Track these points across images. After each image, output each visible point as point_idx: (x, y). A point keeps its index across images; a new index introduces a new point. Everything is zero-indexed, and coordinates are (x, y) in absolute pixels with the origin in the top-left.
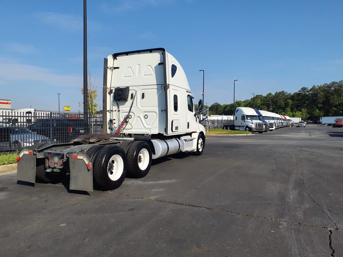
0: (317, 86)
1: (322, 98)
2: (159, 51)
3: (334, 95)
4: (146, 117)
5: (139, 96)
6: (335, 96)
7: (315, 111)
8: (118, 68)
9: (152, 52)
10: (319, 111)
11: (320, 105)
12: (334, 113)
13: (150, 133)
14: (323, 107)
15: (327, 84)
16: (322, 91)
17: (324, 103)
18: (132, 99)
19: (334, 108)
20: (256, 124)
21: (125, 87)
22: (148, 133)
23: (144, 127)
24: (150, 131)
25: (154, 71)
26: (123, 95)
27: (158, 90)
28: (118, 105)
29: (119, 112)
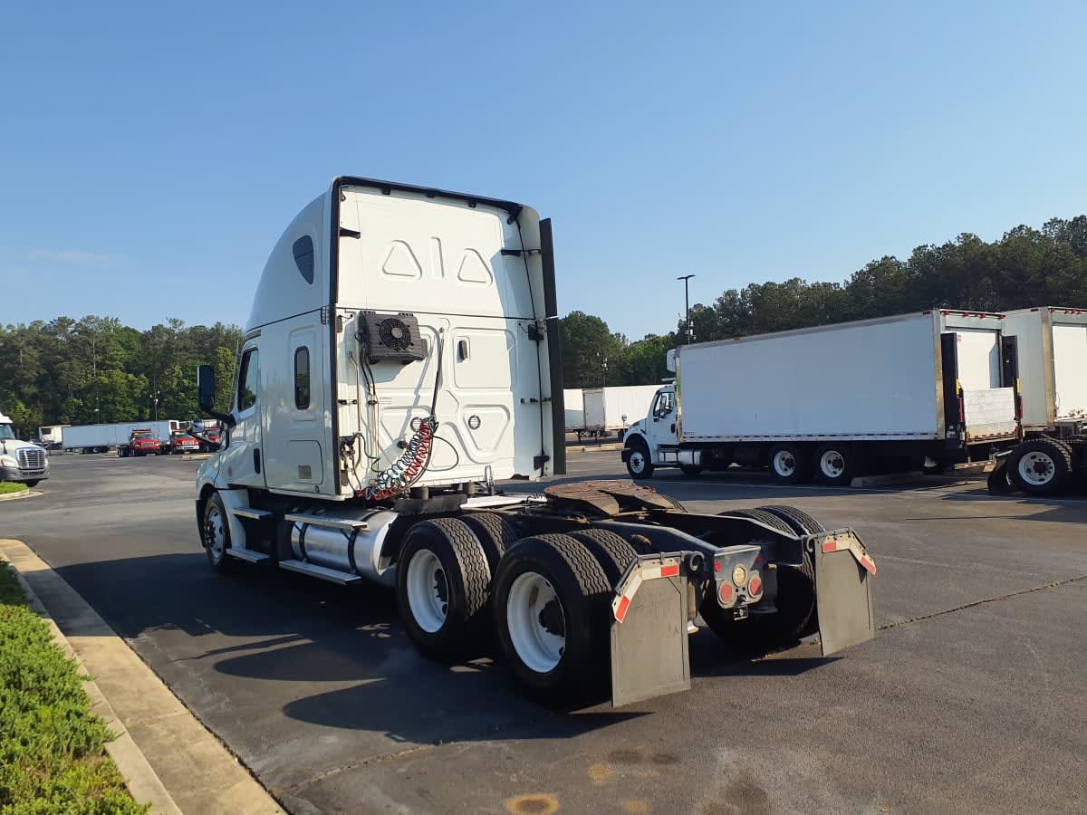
0: (9, 327)
1: (35, 367)
3: (70, 359)
4: (474, 423)
5: (450, 352)
6: (75, 362)
7: (15, 408)
8: (355, 235)
9: (476, 207)
10: (26, 407)
11: (29, 390)
12: (75, 414)
13: (489, 477)
14: (40, 394)
15: (40, 322)
16: (29, 343)
17: (40, 381)
18: (423, 363)
19: (75, 400)
20: (22, 454)
21: (397, 313)
22: (482, 479)
23: (471, 459)
24: (488, 470)
25: (492, 272)
26: (412, 345)
27: (510, 336)
28: (368, 382)
29: (376, 405)
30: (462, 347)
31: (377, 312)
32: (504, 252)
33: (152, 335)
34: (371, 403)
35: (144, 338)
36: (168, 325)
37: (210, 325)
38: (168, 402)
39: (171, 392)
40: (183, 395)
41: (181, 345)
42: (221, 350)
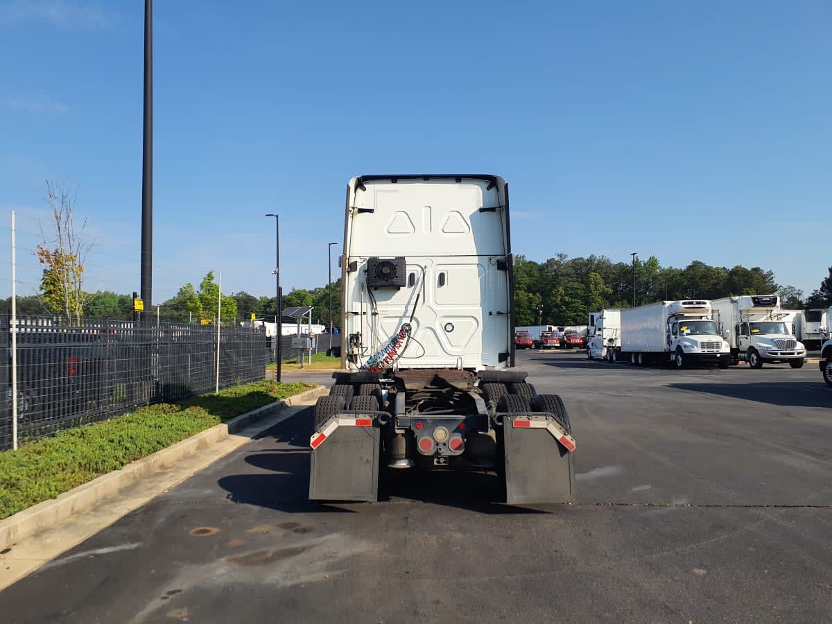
2: (477, 182)
4: (449, 328)
5: (432, 279)
8: (371, 211)
9: (462, 182)
13: (459, 365)
18: (413, 287)
21: (394, 258)
22: (454, 367)
23: (445, 352)
24: (459, 361)
25: (470, 225)
26: (397, 277)
27: (482, 269)
28: (372, 301)
29: (377, 316)
30: (442, 277)
31: (380, 258)
32: (482, 210)
33: (547, 266)
34: (375, 314)
35: (542, 268)
36: (557, 259)
37: (586, 257)
38: (554, 313)
39: (557, 306)
40: (564, 308)
41: (564, 271)
42: (592, 275)
